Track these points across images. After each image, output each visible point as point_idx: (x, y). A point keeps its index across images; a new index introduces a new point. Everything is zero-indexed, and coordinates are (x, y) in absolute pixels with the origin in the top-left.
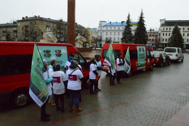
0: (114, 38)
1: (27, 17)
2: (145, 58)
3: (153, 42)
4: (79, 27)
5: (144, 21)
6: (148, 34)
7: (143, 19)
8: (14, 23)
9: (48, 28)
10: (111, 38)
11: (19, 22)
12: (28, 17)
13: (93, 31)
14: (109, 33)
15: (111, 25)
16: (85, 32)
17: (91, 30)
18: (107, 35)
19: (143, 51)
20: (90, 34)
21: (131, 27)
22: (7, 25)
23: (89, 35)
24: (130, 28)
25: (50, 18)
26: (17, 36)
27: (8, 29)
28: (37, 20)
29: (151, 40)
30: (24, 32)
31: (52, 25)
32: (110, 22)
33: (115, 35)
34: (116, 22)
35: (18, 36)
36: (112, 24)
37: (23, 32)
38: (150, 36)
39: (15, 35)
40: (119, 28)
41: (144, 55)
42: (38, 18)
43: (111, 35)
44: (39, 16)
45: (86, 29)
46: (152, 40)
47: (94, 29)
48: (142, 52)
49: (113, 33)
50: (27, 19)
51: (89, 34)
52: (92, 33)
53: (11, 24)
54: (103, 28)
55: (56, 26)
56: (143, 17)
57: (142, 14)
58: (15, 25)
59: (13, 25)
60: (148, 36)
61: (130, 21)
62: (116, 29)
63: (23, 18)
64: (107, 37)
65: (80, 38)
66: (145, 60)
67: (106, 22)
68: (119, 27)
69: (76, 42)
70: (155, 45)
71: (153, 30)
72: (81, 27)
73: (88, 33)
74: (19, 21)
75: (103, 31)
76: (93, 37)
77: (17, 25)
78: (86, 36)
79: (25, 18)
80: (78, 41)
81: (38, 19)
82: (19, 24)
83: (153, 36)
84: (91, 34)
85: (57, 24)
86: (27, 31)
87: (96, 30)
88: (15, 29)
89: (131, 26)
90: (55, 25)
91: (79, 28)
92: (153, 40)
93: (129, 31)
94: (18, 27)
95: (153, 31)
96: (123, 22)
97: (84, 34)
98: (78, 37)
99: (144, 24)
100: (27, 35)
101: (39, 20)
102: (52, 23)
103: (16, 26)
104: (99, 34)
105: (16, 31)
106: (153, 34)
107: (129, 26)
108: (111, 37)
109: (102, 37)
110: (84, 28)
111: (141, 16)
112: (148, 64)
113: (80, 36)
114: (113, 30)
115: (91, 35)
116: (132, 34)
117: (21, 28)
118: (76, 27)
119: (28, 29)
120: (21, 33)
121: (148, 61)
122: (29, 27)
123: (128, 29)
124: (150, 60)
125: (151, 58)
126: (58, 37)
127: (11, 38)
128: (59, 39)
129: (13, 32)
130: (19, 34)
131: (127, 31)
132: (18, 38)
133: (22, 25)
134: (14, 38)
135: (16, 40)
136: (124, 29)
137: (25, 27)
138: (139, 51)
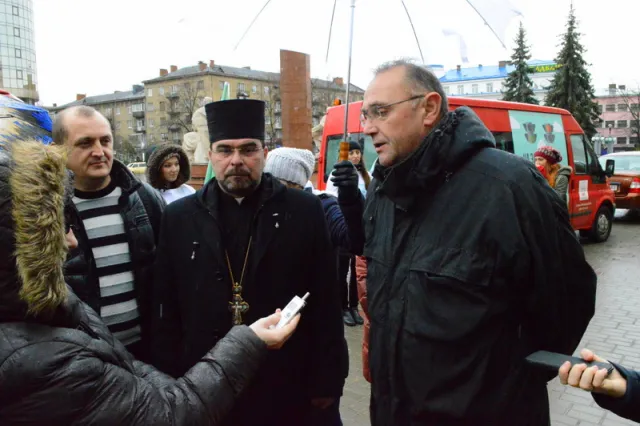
1: (174, 68)
3: (622, 133)
4: (349, 91)
5: (580, 48)
6: (603, 104)
7: (576, 43)
8: (137, 89)
11: (149, 86)
12: (179, 68)
15: (463, 78)
19: (550, 138)
21: (529, 76)
22: (115, 99)
24: (527, 80)
25: (249, 68)
26: (144, 132)
27: (118, 109)
28: (207, 74)
29: (616, 122)
30: (167, 116)
31: (255, 88)
32: (459, 66)
34: (480, 66)
35: (148, 132)
36: (463, 73)
37: (163, 119)
38: (611, 108)
39: (139, 129)
40: (490, 86)
42: (209, 68)
44: (212, 62)
46: (619, 125)
50: (173, 75)
53: (128, 93)
55: (270, 92)
56: (575, 35)
57: (571, 23)
58: (139, 95)
59: (131, 96)
60: (604, 110)
61: (525, 53)
62: (479, 92)
63: (163, 72)
67: (441, 66)
68: (489, 81)
70: (631, 142)
71: (622, 87)
72: (356, 93)
74: (148, 83)
77: (143, 95)
79: (169, 71)
81: (211, 71)
82: (150, 93)
83: (623, 107)
85: (272, 85)
86: (174, 115)
88: (137, 108)
89: (531, 71)
90: (266, 89)
92: (622, 124)
93: (523, 91)
94: (148, 100)
95: (619, 92)
96: (502, 64)
99: (583, 62)
100: (174, 127)
101: (212, 74)
102: (255, 83)
103: (141, 100)
105: (140, 117)
106: (621, 101)
107: (523, 73)
111: (570, 29)
112: (581, 207)
116: (537, 102)
117: (157, 106)
118: (338, 91)
119: (177, 107)
120: (158, 121)
121: (580, 193)
122: (181, 100)
123: (518, 85)
124: (590, 189)
125: (595, 178)
126: (277, 130)
127: (126, 138)
128: (279, 136)
129: (131, 118)
130: (150, 125)
131: (515, 89)
132: (150, 137)
133: (159, 95)
134: (135, 139)
135: (143, 145)
136: (507, 86)
137: (168, 101)
138: (526, 135)
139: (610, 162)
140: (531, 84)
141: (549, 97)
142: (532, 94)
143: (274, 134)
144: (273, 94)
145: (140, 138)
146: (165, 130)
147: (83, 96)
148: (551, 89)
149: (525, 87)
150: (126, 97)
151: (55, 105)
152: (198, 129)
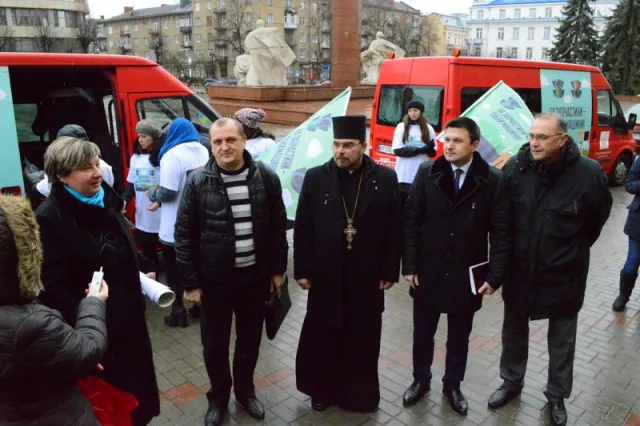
0: (529, 49)
2: (588, 127)
4: (399, 11)
8: (184, 2)
9: (289, 16)
10: (515, 49)
13: (453, 23)
14: (508, 31)
15: (521, 1)
16: (421, 28)
17: (445, 19)
18: (501, 36)
19: (577, 93)
20: (440, 34)
21: (591, 4)
22: (162, 12)
23: (435, 39)
24: (588, 9)
26: (191, 47)
27: (165, 23)
30: (214, 32)
31: (303, 6)
33: (531, 37)
35: (195, 48)
37: (210, 35)
39: (187, 44)
40: (549, 11)
41: (579, 112)
43: (517, 39)
45: (426, 16)
47: (456, 17)
48: (568, 100)
49: (524, 30)
51: (436, 36)
52: (448, 32)
53: (176, 7)
54: (485, 10)
55: (318, 9)
58: (186, 9)
59: (179, 10)
62: (537, 16)
64: (500, 44)
65: (382, 49)
66: (586, 139)
68: (549, 5)
69: (369, 63)
72: (407, 12)
73: (434, 32)
75: (487, 23)
76: (450, 49)
77: (190, 9)
78: (426, 45)
80: (374, 61)
82: (197, 7)
84: (444, 34)
86: (221, 31)
87: (464, 20)
88: (184, 23)
90: (315, 6)
91: (398, 16)
93: (582, 20)
94: (195, 16)
97: (418, 36)
98: (377, 44)
100: (221, 43)
103: (188, 14)
104: (473, 35)
105: (188, 32)
108: (514, 44)
109: (483, 47)
110: (418, 13)
112: (601, 155)
113: (383, 41)
114: (524, 21)
115: (442, 41)
116: (596, 33)
117: (205, 21)
118: (389, 9)
119: (225, 23)
120: (205, 36)
121: (601, 143)
122: (228, 16)
123: (577, 14)
124: (611, 139)
125: (618, 129)
126: (324, 49)
127: (174, 53)
128: (326, 56)
129: (178, 32)
130: (197, 41)
131: (573, 18)
132: (197, 53)
133: (207, 10)
134: (182, 54)
135: (190, 61)
136: (564, 14)
137: (215, 17)
138: (554, 91)
139: (633, 116)
140: (592, 13)
141: (609, 27)
142: (592, 23)
143: (321, 55)
144: (321, 12)
145: (187, 54)
146: (212, 46)
147: (131, 9)
148: (613, 19)
149: (584, 16)
150: (174, 11)
151: (102, 17)
152: (251, 52)
